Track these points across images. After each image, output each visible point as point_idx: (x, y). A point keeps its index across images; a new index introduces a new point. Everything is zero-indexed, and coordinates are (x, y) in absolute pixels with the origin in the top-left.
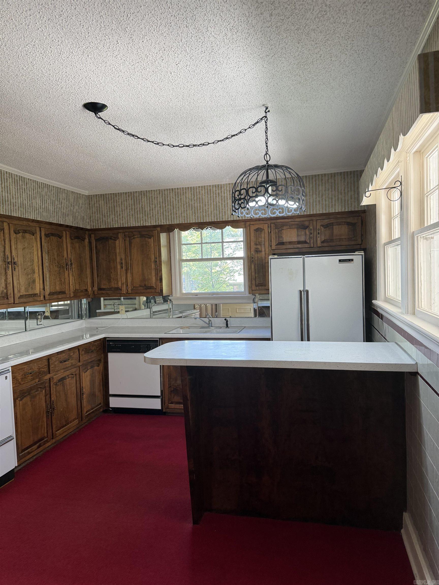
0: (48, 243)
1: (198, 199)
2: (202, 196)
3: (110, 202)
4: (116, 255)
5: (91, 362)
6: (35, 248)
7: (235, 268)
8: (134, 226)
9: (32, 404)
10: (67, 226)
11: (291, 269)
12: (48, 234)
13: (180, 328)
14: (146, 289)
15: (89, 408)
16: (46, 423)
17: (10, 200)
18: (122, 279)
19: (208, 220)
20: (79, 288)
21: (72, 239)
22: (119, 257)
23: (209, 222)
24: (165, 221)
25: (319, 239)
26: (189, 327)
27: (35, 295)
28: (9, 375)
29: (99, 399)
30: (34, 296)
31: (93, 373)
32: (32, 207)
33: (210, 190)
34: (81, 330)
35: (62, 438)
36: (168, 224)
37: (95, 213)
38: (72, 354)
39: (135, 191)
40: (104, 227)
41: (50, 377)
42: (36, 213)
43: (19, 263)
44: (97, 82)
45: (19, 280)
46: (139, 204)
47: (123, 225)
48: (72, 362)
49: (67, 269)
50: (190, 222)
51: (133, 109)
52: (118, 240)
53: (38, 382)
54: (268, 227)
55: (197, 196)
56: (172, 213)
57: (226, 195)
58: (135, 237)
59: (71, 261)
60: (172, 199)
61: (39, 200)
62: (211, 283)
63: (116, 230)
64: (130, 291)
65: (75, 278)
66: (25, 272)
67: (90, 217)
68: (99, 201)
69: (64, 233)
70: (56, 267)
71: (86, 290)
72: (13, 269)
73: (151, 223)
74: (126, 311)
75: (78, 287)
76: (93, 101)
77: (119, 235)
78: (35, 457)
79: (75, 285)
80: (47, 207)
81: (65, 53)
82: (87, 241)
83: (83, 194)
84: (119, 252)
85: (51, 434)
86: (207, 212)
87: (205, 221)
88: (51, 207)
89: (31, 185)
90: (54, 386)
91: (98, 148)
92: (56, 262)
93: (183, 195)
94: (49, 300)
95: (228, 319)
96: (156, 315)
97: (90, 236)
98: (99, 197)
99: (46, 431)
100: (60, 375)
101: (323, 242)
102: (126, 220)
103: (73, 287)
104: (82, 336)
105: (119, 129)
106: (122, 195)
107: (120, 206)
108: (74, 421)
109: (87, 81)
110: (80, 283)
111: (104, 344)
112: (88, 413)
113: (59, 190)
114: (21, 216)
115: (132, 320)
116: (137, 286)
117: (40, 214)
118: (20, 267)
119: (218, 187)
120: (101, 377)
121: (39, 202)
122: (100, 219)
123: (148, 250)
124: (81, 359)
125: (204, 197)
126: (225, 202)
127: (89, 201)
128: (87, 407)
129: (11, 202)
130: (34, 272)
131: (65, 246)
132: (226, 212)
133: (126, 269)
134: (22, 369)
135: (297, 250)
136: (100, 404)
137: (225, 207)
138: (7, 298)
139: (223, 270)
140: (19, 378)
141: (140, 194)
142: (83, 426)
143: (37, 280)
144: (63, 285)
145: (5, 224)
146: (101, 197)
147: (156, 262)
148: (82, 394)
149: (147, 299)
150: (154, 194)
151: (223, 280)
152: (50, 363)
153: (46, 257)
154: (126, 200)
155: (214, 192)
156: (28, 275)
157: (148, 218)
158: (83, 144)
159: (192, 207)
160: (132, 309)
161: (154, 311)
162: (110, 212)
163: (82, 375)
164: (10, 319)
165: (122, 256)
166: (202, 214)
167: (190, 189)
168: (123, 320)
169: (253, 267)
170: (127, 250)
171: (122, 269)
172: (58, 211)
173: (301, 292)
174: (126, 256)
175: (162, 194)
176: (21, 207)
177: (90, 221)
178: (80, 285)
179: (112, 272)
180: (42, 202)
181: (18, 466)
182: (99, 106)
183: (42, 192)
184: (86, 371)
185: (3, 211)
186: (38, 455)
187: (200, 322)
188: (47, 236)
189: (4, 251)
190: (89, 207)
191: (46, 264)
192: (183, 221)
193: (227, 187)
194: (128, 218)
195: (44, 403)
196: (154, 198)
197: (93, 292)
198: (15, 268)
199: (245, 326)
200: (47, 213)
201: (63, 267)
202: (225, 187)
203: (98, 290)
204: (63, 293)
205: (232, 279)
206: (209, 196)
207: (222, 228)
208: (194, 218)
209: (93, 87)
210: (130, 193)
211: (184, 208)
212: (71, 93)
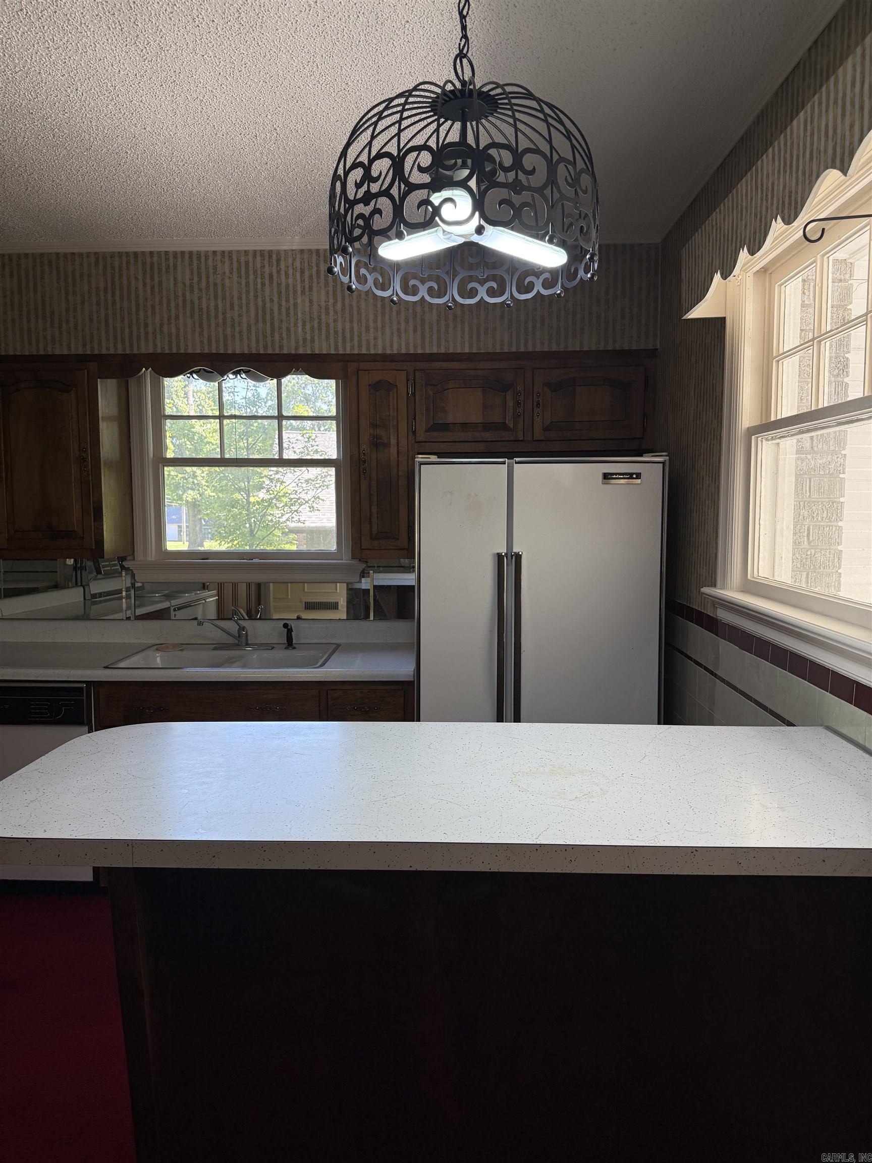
1: (211, 288)
2: (222, 279)
7: (303, 495)
11: (476, 495)
13: (155, 647)
19: (238, 347)
23: (243, 355)
24: (111, 345)
25: (538, 420)
26: (181, 647)
33: (247, 263)
36: (120, 351)
50: (186, 350)
54: (408, 380)
55: (208, 277)
56: (134, 322)
57: (290, 281)
60: (133, 283)
62: (248, 525)
73: (69, 348)
86: (236, 325)
87: (230, 352)
93: (168, 271)
95: (293, 624)
96: (100, 602)
101: (547, 429)
119: (270, 257)
125: (227, 281)
126: (287, 301)
132: (292, 329)
135: (481, 447)
137: (288, 314)
139: (275, 497)
147: (84, 460)
150: (81, 264)
151: (274, 520)
155: (259, 269)
157: (61, 333)
159: (192, 308)
161: (96, 594)
166: (221, 330)
167: (187, 257)
169: (364, 486)
173: (500, 557)
175: (105, 267)
187: (212, 633)
192: (166, 347)
193: (294, 259)
196: (82, 276)
199: (338, 642)
202: (290, 260)
205: (296, 518)
206: (243, 282)
207: (278, 374)
208: (197, 339)
211: (170, 311)
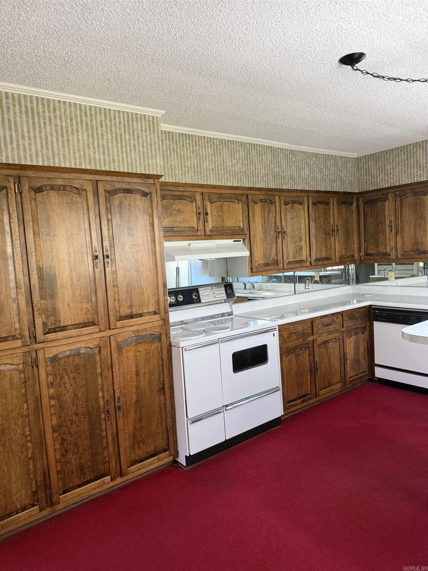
0: (315, 211)
3: (380, 160)
4: (385, 217)
5: (355, 328)
6: (302, 217)
8: (407, 183)
9: (297, 361)
10: (335, 192)
12: (315, 203)
14: (418, 254)
15: (354, 374)
16: (309, 381)
17: (281, 174)
18: (391, 243)
20: (345, 254)
21: (339, 205)
22: (388, 219)
27: (302, 261)
28: (277, 333)
29: (364, 366)
30: (301, 263)
31: (357, 340)
32: (301, 177)
34: (348, 295)
35: (326, 398)
37: (364, 175)
38: (335, 319)
39: (408, 143)
40: (373, 189)
41: (313, 339)
42: (304, 183)
43: (288, 232)
44: (350, 30)
45: (288, 248)
46: (413, 158)
47: (394, 184)
48: (335, 326)
49: (333, 235)
51: (396, 48)
52: (388, 201)
53: (303, 342)
58: (408, 195)
59: (337, 227)
61: (308, 170)
63: (385, 190)
64: (399, 256)
65: (341, 244)
66: (293, 240)
67: (359, 180)
68: (368, 162)
69: (331, 199)
70: (323, 234)
71: (353, 256)
72: (283, 237)
74: (396, 278)
75: (343, 253)
76: (349, 53)
77: (389, 195)
78: (300, 410)
79: (341, 251)
80: (314, 175)
81: (312, 9)
82: (355, 205)
83: (352, 157)
84: (388, 214)
85: (315, 392)
88: (318, 175)
89: (300, 156)
90: (318, 348)
91: (361, 105)
92: (323, 229)
94: (315, 265)
97: (358, 200)
98: (368, 157)
99: (309, 389)
100: (324, 338)
102: (397, 178)
103: (339, 253)
104: (349, 302)
105: (378, 77)
106: (394, 152)
107: (391, 163)
108: (337, 384)
109: (339, 32)
110: (346, 248)
111: (369, 311)
112: (352, 379)
113: (327, 157)
114: (290, 188)
115: (403, 288)
116: (408, 251)
117: (308, 183)
118: (288, 236)
120: (366, 345)
121: (308, 172)
122: (369, 180)
123: (422, 209)
124: (344, 325)
127: (358, 163)
128: (350, 373)
129: (281, 176)
130: (301, 240)
131: (332, 213)
133: (395, 232)
134: (288, 328)
136: (365, 372)
138: (278, 264)
140: (285, 336)
141: (415, 146)
142: (347, 390)
143: (304, 248)
144: (329, 251)
145: (277, 197)
146: (371, 157)
148: (345, 359)
149: (424, 265)
152: (314, 325)
153: (312, 225)
154: (398, 155)
156: (296, 243)
158: (345, 104)
160: (409, 275)
162: (379, 171)
163: (346, 341)
164: (286, 282)
165: (392, 218)
168: (393, 288)
170: (397, 210)
171: (391, 232)
172: (326, 178)
174: (396, 217)
176: (290, 179)
177: (359, 184)
178: (346, 251)
179: (380, 236)
180: (311, 171)
181: (285, 415)
182: (356, 56)
183: (310, 161)
184: (350, 337)
185: (275, 185)
186: (303, 409)
188: (314, 204)
189: (276, 222)
190: (357, 170)
191: (313, 231)
194: (399, 176)
195: (308, 363)
197: (359, 258)
198: (284, 237)
200: (315, 182)
201: (329, 234)
203: (365, 255)
204: (329, 259)
209: (346, 37)
210: (403, 147)
212: (325, 52)
